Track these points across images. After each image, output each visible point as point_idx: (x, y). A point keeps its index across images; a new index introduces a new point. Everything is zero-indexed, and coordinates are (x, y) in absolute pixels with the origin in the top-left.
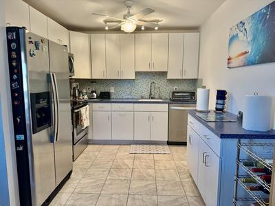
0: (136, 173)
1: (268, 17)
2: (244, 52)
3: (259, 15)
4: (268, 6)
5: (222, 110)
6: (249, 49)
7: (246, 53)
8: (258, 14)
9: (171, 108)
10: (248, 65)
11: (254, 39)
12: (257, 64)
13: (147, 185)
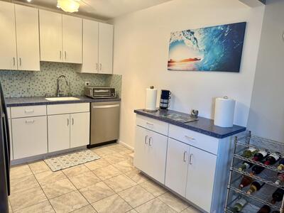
0: (87, 193)
1: (226, 35)
2: (193, 58)
3: (215, 31)
4: (226, 26)
5: (165, 108)
6: (201, 57)
7: (196, 59)
8: (213, 29)
9: (95, 107)
10: (200, 70)
11: (208, 49)
12: (212, 71)
13: (114, 202)
